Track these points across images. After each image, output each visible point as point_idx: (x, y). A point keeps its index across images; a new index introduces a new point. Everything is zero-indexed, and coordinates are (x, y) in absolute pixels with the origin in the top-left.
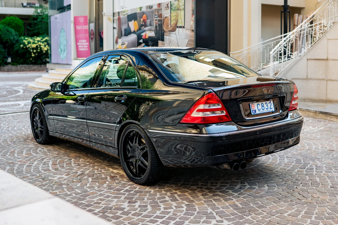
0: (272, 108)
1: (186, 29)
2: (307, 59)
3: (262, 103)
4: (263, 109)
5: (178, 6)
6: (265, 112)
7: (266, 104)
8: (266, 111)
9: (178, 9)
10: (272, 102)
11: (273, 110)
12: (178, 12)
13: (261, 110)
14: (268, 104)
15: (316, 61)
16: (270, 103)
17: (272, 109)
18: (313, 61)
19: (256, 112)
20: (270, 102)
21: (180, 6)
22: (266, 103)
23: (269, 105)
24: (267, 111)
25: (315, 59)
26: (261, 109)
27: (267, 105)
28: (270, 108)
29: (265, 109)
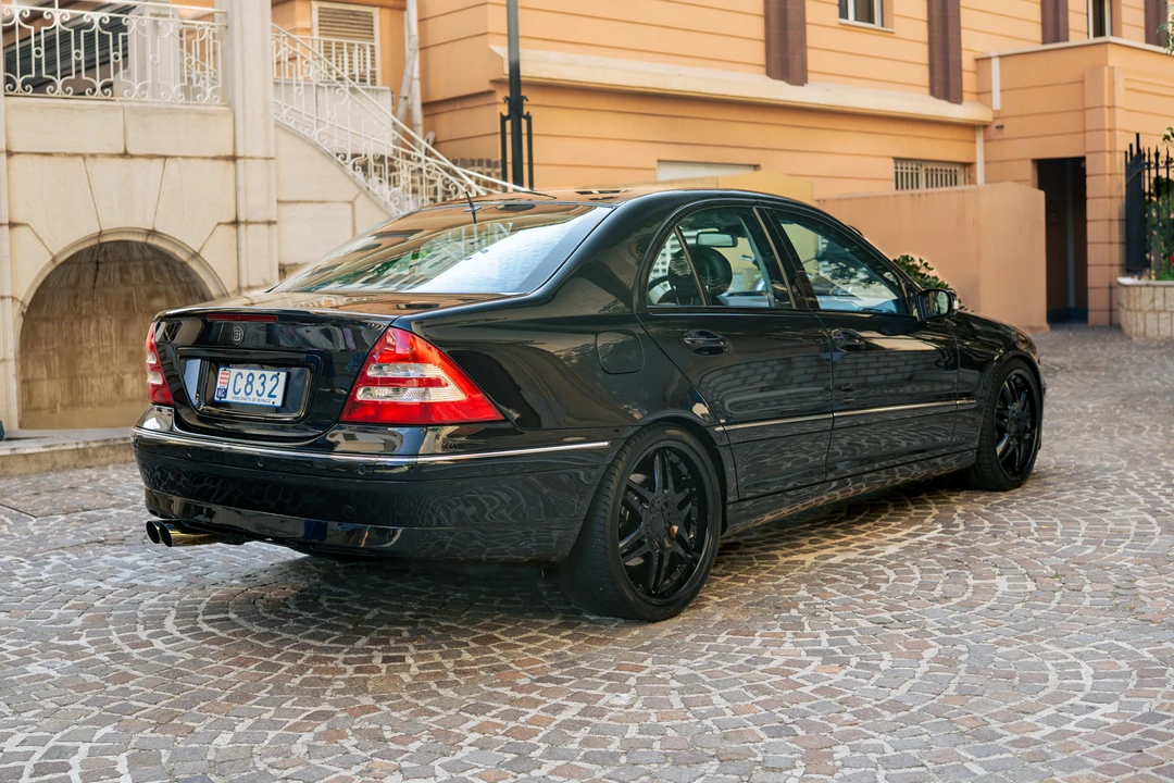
0: (275, 397)
3: (251, 374)
4: (248, 391)
6: (251, 402)
7: (263, 378)
8: (254, 400)
10: (283, 376)
11: (278, 403)
13: (242, 394)
14: (268, 379)
16: (275, 379)
17: (273, 400)
19: (225, 397)
20: (277, 376)
22: (263, 375)
23: (269, 385)
24: (256, 402)
26: (243, 391)
27: (263, 384)
28: (270, 396)
29: (254, 395)
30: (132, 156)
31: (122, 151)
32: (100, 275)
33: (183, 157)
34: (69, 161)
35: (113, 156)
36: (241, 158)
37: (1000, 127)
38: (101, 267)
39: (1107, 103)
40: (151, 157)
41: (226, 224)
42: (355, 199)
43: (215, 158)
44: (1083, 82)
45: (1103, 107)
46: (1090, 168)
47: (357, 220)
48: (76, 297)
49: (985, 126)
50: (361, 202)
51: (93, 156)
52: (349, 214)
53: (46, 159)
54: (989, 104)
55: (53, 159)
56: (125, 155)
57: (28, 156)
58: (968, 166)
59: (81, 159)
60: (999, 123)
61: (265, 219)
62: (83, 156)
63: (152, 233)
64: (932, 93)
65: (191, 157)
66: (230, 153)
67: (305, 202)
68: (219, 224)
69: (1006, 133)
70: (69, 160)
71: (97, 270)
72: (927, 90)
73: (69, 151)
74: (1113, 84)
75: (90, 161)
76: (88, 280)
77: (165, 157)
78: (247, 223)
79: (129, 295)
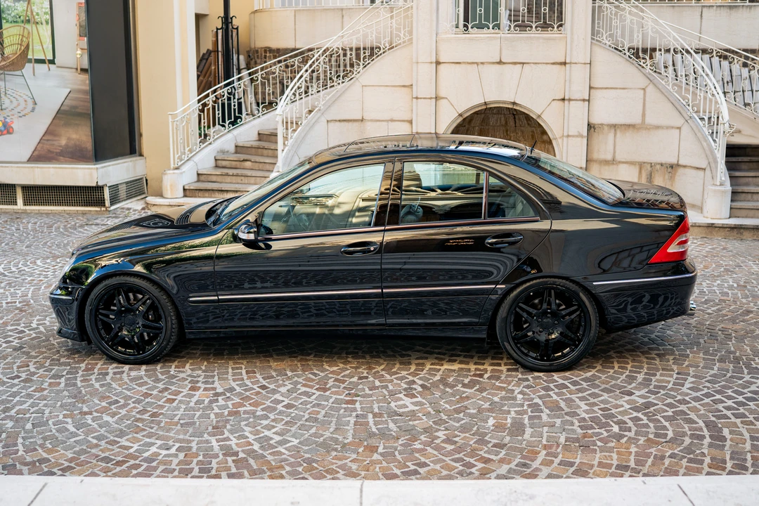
1: (58, 67)
2: (328, 121)
5: (29, 13)
9: (28, 21)
12: (28, 26)
15: (343, 123)
18: (338, 123)
21: (34, 14)
25: (339, 121)
30: (504, 63)
31: (498, 61)
32: (517, 121)
33: (533, 63)
34: (469, 67)
35: (494, 63)
36: (568, 63)
38: (516, 117)
40: (515, 63)
41: (558, 100)
42: (646, 87)
43: (553, 64)
47: (647, 99)
48: (507, 131)
50: (651, 89)
51: (482, 63)
52: (642, 96)
53: (458, 65)
55: (461, 65)
56: (500, 63)
57: (448, 64)
59: (476, 65)
61: (582, 98)
62: (477, 63)
63: (514, 103)
65: (539, 63)
66: (564, 61)
67: (611, 88)
68: (554, 100)
70: (470, 65)
71: (515, 118)
73: (470, 61)
75: (480, 66)
76: (511, 123)
77: (523, 63)
78: (570, 100)
79: (533, 132)
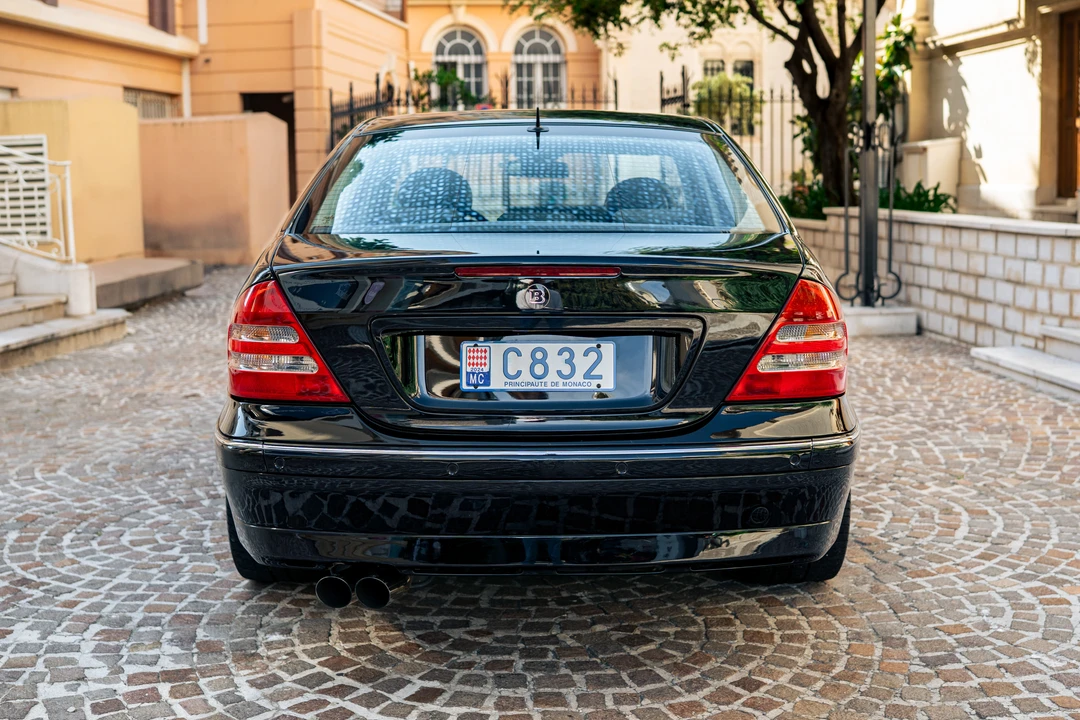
0: (598, 377)
6: (550, 388)
7: (567, 353)
8: (556, 383)
10: (609, 348)
16: (591, 354)
24: (561, 388)
26: (527, 373)
28: (589, 377)
37: (207, 61)
39: (314, 43)
44: (291, 22)
45: (310, 47)
46: (298, 104)
49: (191, 59)
54: (195, 38)
58: (174, 96)
60: (207, 56)
64: (152, 23)
69: (213, 66)
72: (146, 21)
74: (319, 26)
